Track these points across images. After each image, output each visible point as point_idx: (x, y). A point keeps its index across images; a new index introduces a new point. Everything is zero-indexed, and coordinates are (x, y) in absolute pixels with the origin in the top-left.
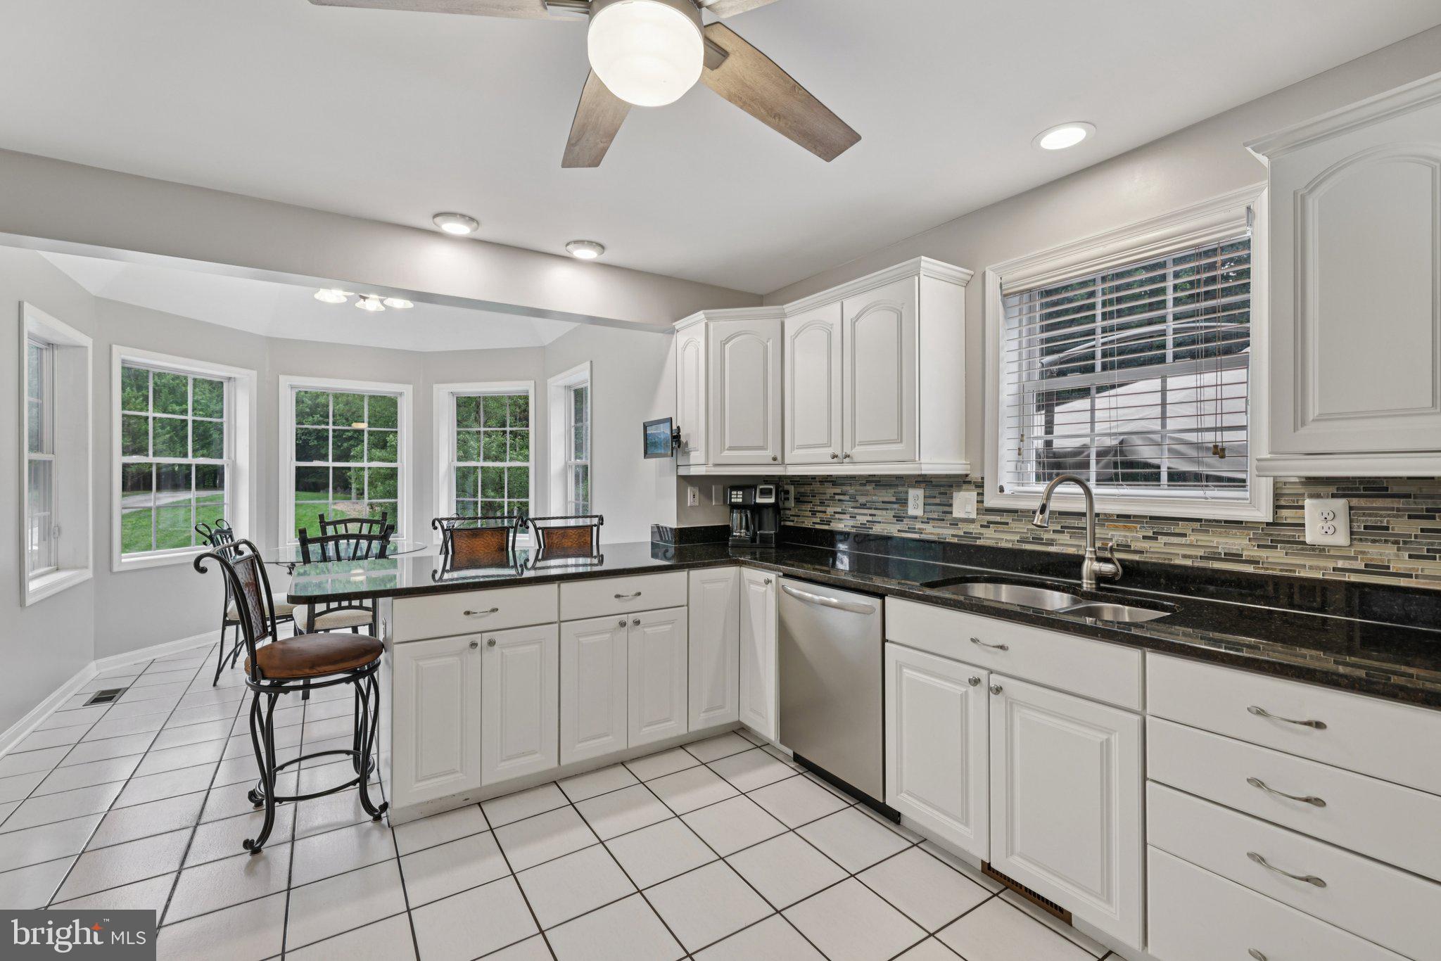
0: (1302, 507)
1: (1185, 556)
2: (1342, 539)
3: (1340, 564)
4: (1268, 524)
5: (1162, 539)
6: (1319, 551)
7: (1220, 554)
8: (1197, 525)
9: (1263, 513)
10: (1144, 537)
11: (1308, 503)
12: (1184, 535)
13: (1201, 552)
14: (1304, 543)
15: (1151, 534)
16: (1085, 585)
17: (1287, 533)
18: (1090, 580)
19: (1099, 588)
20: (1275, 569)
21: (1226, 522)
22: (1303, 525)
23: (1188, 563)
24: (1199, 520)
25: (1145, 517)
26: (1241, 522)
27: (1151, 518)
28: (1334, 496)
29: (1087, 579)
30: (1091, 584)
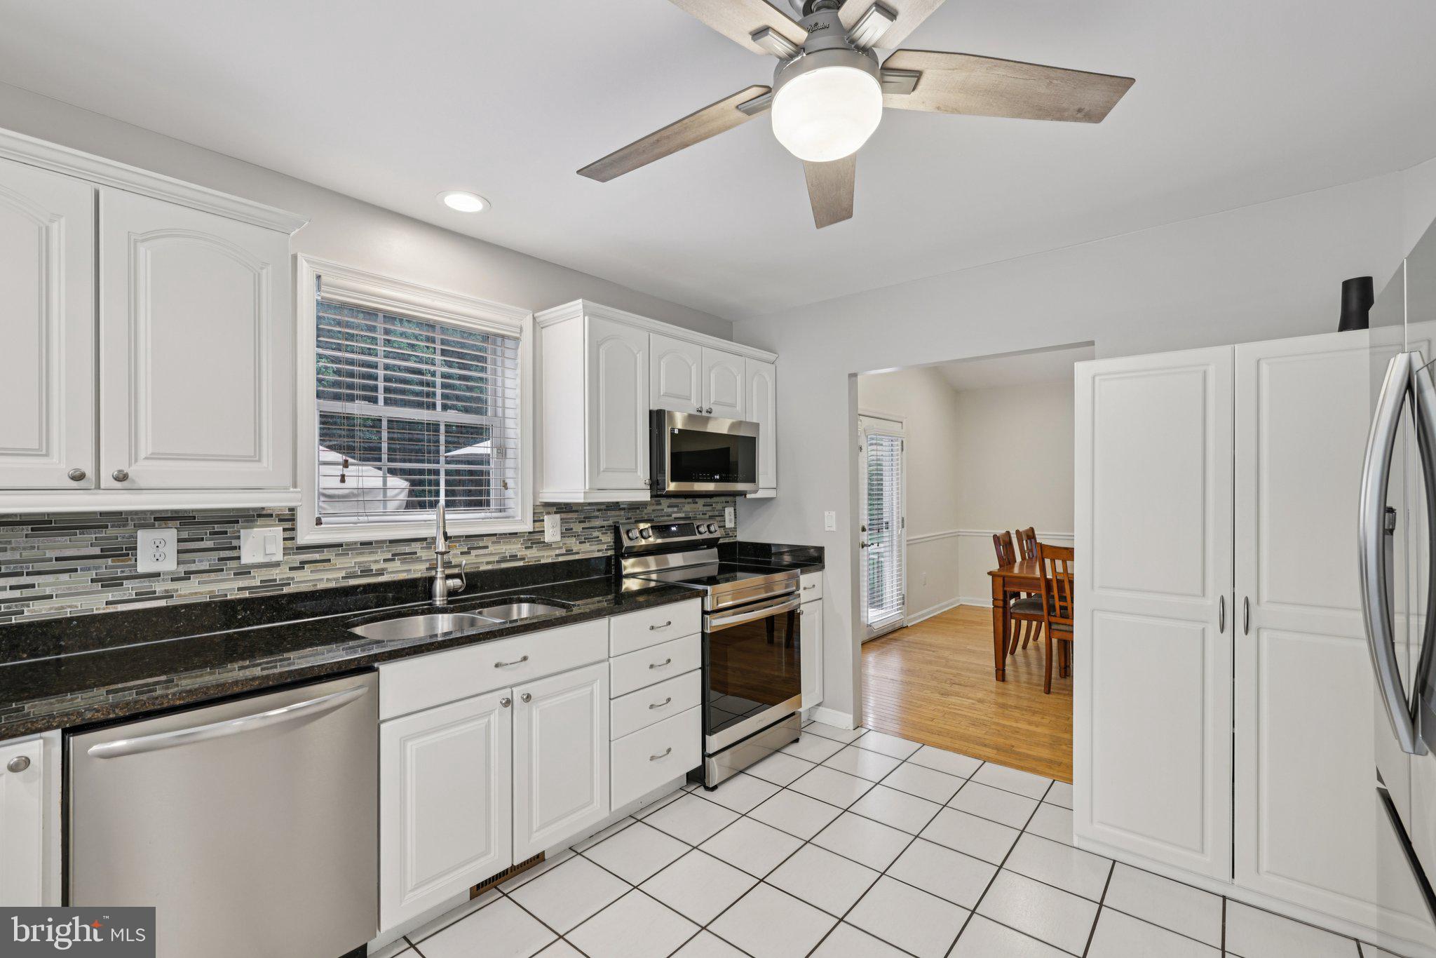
0: (543, 521)
1: (488, 563)
2: (558, 538)
3: (557, 552)
4: (530, 533)
5: (474, 553)
6: (548, 546)
7: (507, 557)
8: (494, 538)
9: (528, 526)
10: (462, 553)
11: (546, 518)
12: (486, 547)
13: (496, 558)
14: (544, 542)
15: (466, 550)
16: (438, 603)
17: (536, 536)
18: (443, 597)
19: (449, 602)
20: (531, 562)
21: (510, 534)
22: (543, 531)
23: (490, 567)
24: (495, 535)
25: (462, 536)
26: (516, 533)
27: (467, 537)
28: (556, 513)
29: (440, 597)
30: (443, 600)
